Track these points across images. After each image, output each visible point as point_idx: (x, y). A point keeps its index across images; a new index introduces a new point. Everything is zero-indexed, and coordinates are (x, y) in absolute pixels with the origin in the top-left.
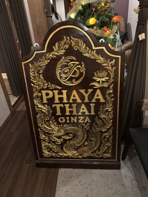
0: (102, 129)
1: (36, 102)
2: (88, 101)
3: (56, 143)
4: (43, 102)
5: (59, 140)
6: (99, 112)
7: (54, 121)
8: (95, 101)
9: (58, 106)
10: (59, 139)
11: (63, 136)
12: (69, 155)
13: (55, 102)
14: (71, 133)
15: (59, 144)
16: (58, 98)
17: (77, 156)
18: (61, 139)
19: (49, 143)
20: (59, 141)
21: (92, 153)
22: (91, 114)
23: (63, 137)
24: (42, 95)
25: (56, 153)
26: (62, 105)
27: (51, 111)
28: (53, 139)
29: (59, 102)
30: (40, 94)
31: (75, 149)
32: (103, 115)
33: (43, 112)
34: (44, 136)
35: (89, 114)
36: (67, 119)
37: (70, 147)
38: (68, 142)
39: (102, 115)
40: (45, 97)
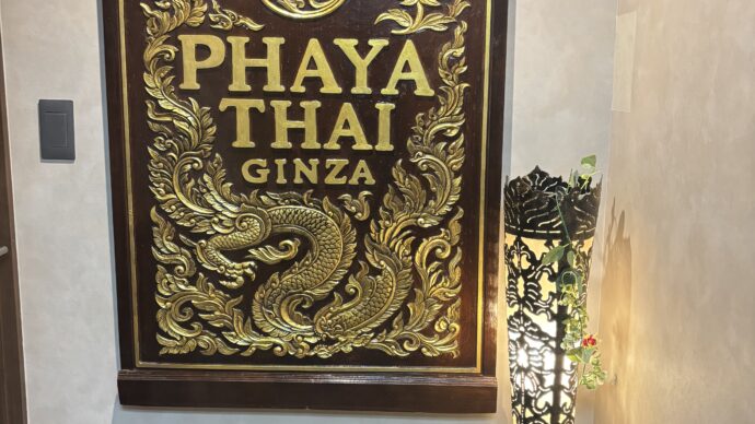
0: (418, 218)
1: (151, 81)
2: (369, 91)
3: (224, 283)
4: (182, 86)
5: (238, 265)
6: (409, 142)
7: (222, 173)
8: (397, 92)
9: (243, 106)
10: (239, 261)
11: (256, 247)
12: (275, 345)
13: (232, 88)
14: (290, 236)
15: (234, 284)
16: (248, 69)
17: (312, 346)
18: (247, 264)
19: (193, 281)
20: (237, 271)
21: (377, 331)
22: (378, 148)
23: (253, 251)
24: (179, 54)
25: (218, 332)
26: (260, 104)
27: (213, 130)
28: (211, 261)
29: (248, 88)
30: (172, 49)
31: (305, 312)
32: (425, 153)
33: (177, 132)
34: (171, 247)
35: (370, 147)
36: (276, 166)
37: (283, 300)
38: (275, 276)
39: (421, 153)
40: (191, 65)
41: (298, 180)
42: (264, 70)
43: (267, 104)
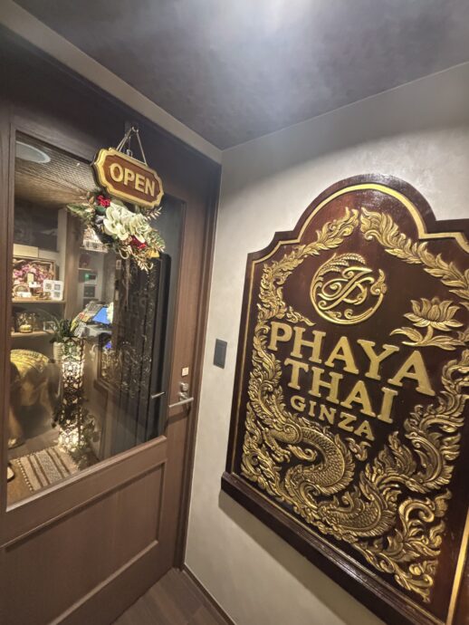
1: (256, 341)
2: (378, 377)
3: (274, 456)
4: (269, 347)
5: (282, 450)
7: (281, 397)
9: (297, 366)
10: (283, 448)
11: (293, 445)
12: (295, 505)
13: (292, 354)
15: (278, 459)
16: (302, 346)
17: (315, 520)
18: (286, 452)
19: (260, 446)
20: (282, 454)
22: (379, 417)
23: (290, 446)
24: (270, 331)
25: (268, 479)
26: (306, 367)
27: (280, 373)
28: (269, 441)
29: (301, 356)
30: (267, 328)
31: (314, 497)
32: (420, 435)
33: (263, 369)
34: (253, 425)
35: (373, 414)
36: (310, 405)
37: (302, 482)
39: (416, 434)
40: (275, 338)
41: (321, 418)
42: (311, 348)
43: (310, 367)
